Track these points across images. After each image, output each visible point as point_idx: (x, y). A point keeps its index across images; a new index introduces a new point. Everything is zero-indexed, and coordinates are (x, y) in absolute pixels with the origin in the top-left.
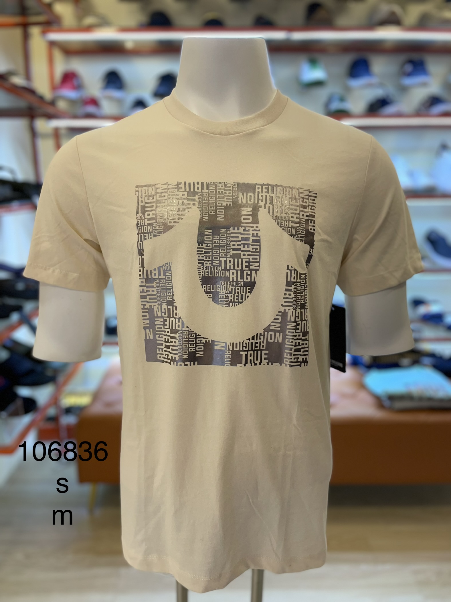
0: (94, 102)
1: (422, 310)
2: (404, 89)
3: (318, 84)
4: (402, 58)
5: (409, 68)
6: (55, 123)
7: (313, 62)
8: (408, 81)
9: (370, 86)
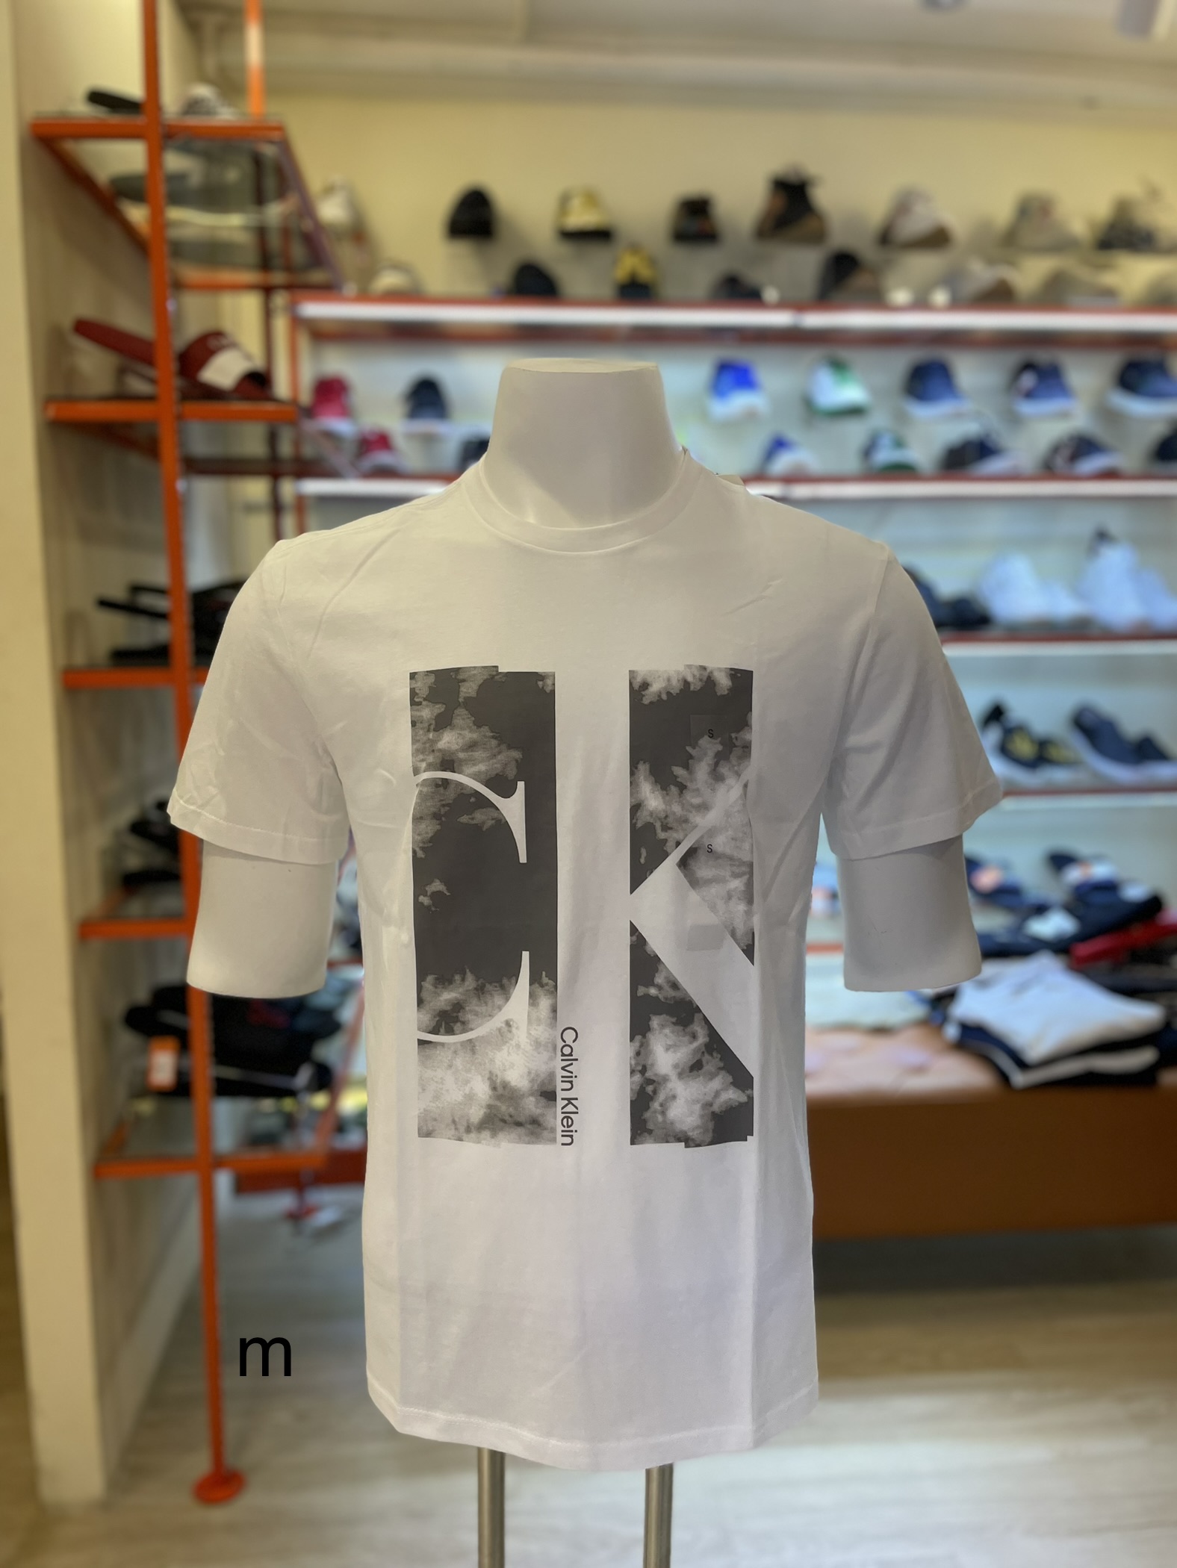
0: (382, 441)
1: (1074, 875)
2: (1017, 423)
3: (854, 412)
4: (1013, 358)
5: (1028, 380)
6: (313, 487)
7: (839, 369)
8: (1027, 408)
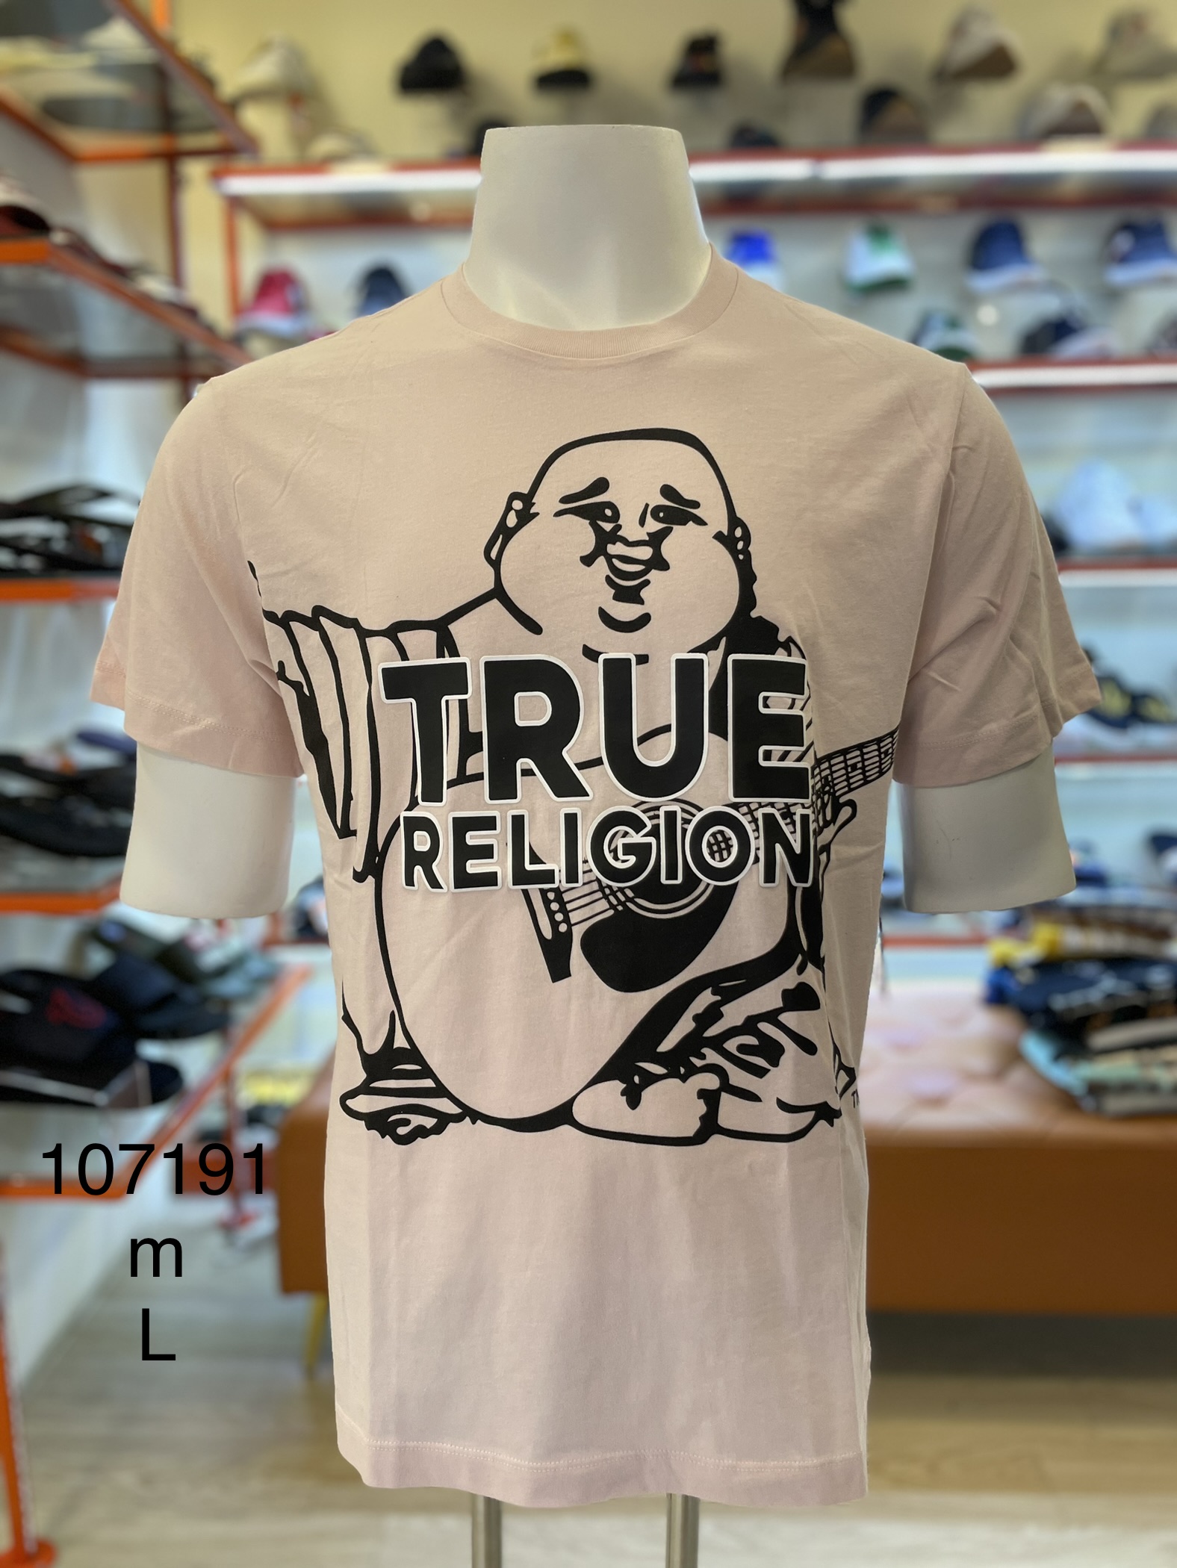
2: (1114, 296)
3: (892, 285)
4: (1107, 219)
5: (1124, 243)
7: (879, 234)
8: (1120, 276)
9: (1025, 287)
